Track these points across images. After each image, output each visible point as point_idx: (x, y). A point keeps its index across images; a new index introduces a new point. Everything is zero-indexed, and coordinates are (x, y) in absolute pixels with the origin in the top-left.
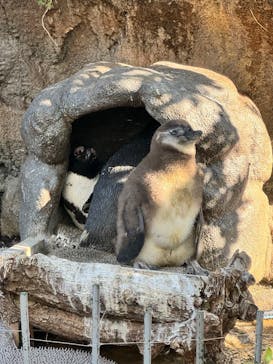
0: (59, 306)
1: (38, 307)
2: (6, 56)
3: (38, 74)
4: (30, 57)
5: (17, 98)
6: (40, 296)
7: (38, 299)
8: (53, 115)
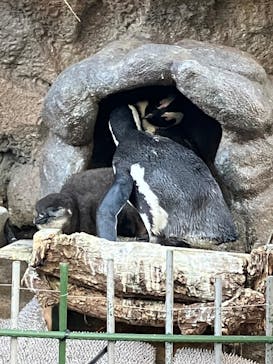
0: (97, 287)
1: (75, 289)
2: (17, 36)
3: (50, 54)
4: (42, 36)
5: (27, 80)
6: (78, 277)
7: (75, 279)
8: (80, 95)
